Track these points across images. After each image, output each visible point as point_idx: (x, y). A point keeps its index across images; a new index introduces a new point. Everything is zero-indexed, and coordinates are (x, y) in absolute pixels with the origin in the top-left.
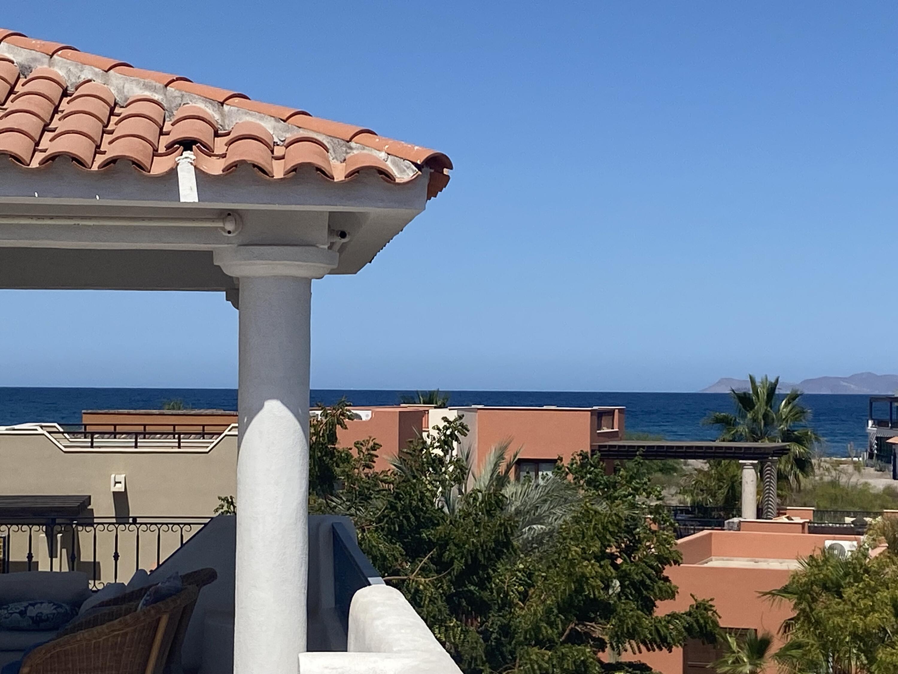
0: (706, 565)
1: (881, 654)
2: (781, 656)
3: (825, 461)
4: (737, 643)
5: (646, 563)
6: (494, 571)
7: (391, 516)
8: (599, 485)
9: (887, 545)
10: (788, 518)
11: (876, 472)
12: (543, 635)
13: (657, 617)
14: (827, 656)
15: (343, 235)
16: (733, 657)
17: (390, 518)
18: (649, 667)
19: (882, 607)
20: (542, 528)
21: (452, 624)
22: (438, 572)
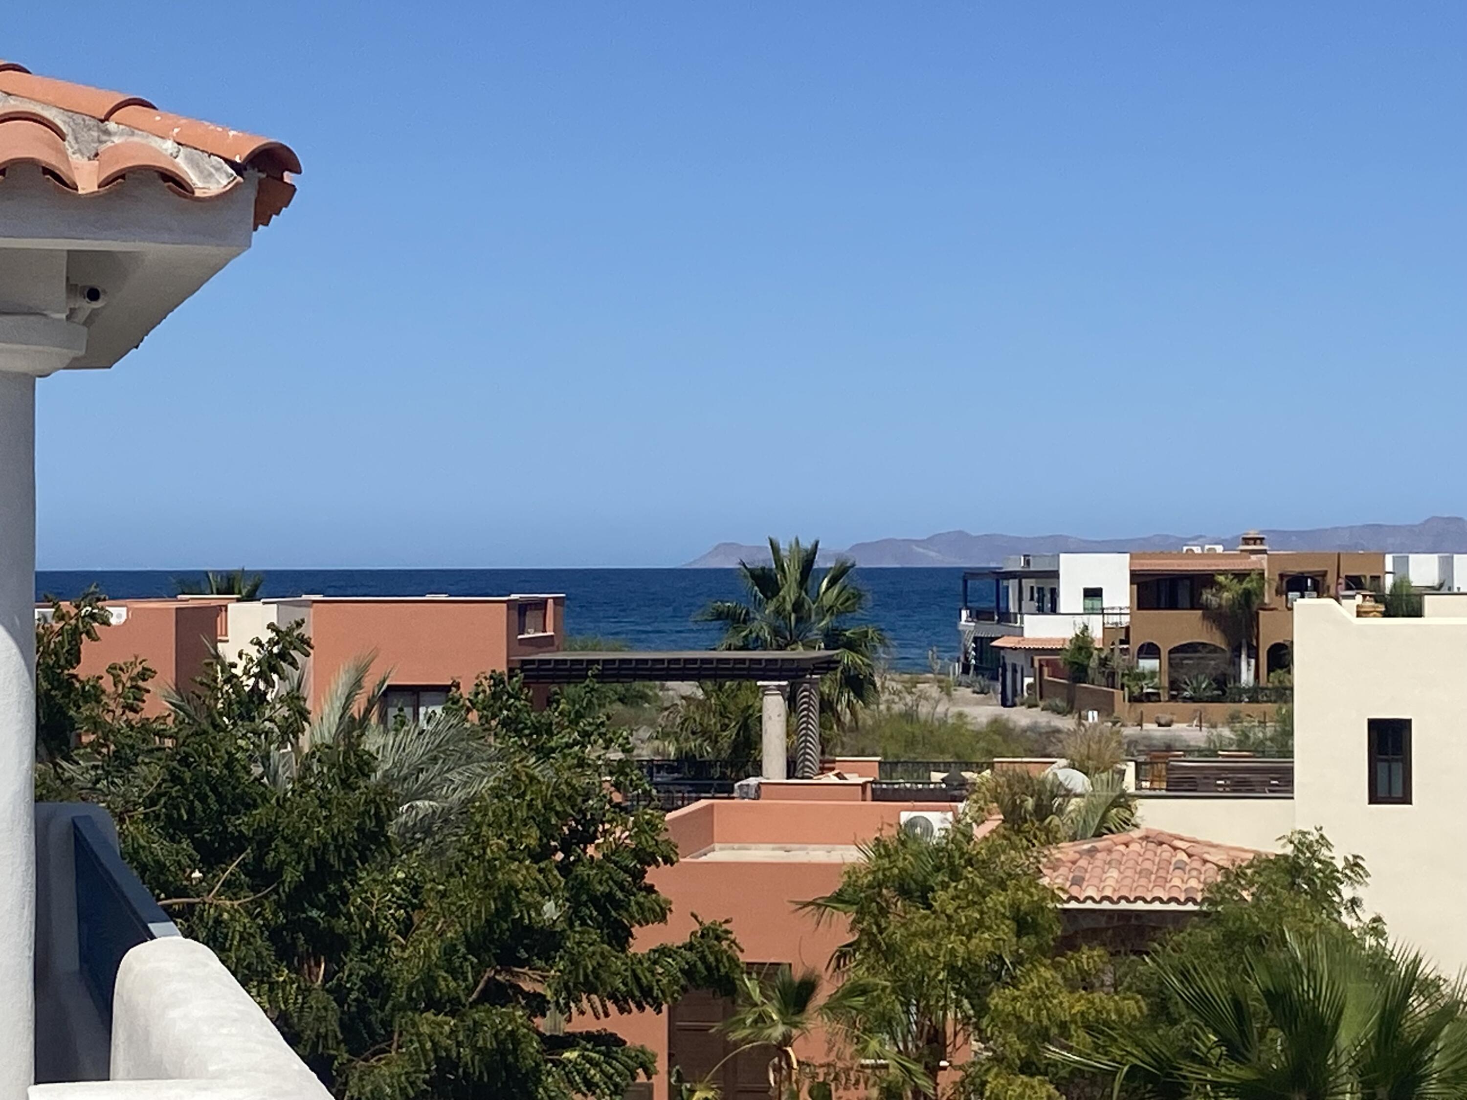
0: (703, 859)
1: (996, 1000)
2: (833, 1008)
3: (893, 680)
4: (761, 988)
5: (616, 863)
6: (352, 883)
7: (174, 794)
8: (524, 729)
9: (1002, 817)
10: (837, 775)
11: (975, 695)
12: (440, 991)
13: (635, 955)
14: (907, 1004)
15: (93, 295)
16: (755, 1013)
17: (171, 798)
18: (621, 1040)
19: (998, 922)
20: (431, 806)
21: (281, 979)
22: (255, 889)
